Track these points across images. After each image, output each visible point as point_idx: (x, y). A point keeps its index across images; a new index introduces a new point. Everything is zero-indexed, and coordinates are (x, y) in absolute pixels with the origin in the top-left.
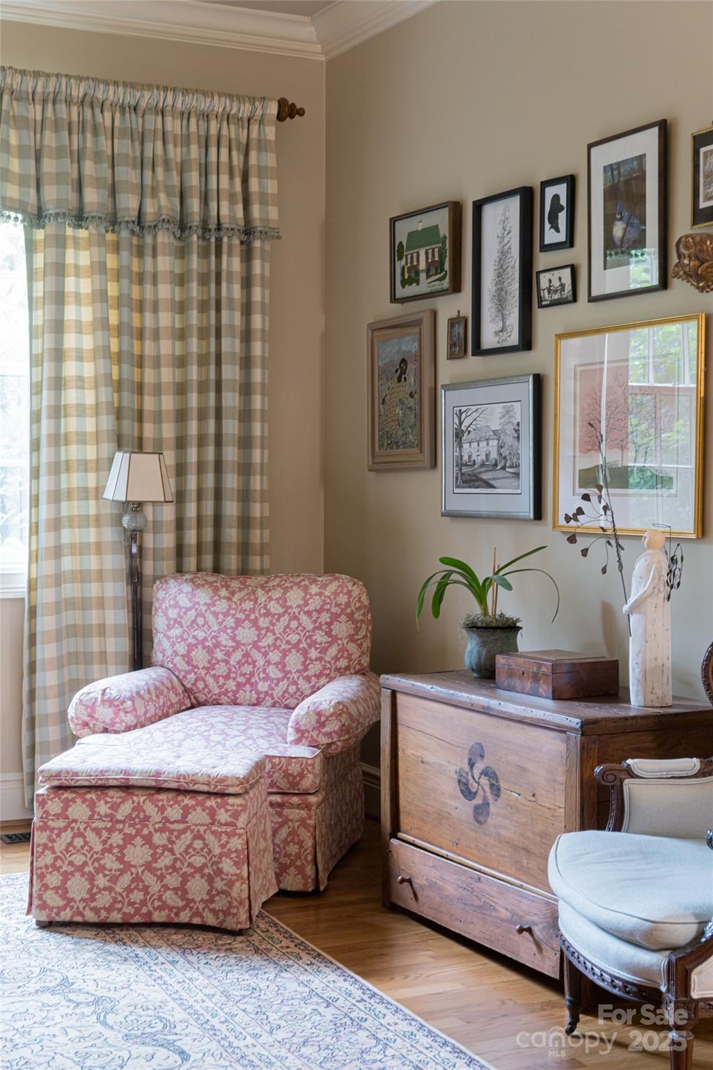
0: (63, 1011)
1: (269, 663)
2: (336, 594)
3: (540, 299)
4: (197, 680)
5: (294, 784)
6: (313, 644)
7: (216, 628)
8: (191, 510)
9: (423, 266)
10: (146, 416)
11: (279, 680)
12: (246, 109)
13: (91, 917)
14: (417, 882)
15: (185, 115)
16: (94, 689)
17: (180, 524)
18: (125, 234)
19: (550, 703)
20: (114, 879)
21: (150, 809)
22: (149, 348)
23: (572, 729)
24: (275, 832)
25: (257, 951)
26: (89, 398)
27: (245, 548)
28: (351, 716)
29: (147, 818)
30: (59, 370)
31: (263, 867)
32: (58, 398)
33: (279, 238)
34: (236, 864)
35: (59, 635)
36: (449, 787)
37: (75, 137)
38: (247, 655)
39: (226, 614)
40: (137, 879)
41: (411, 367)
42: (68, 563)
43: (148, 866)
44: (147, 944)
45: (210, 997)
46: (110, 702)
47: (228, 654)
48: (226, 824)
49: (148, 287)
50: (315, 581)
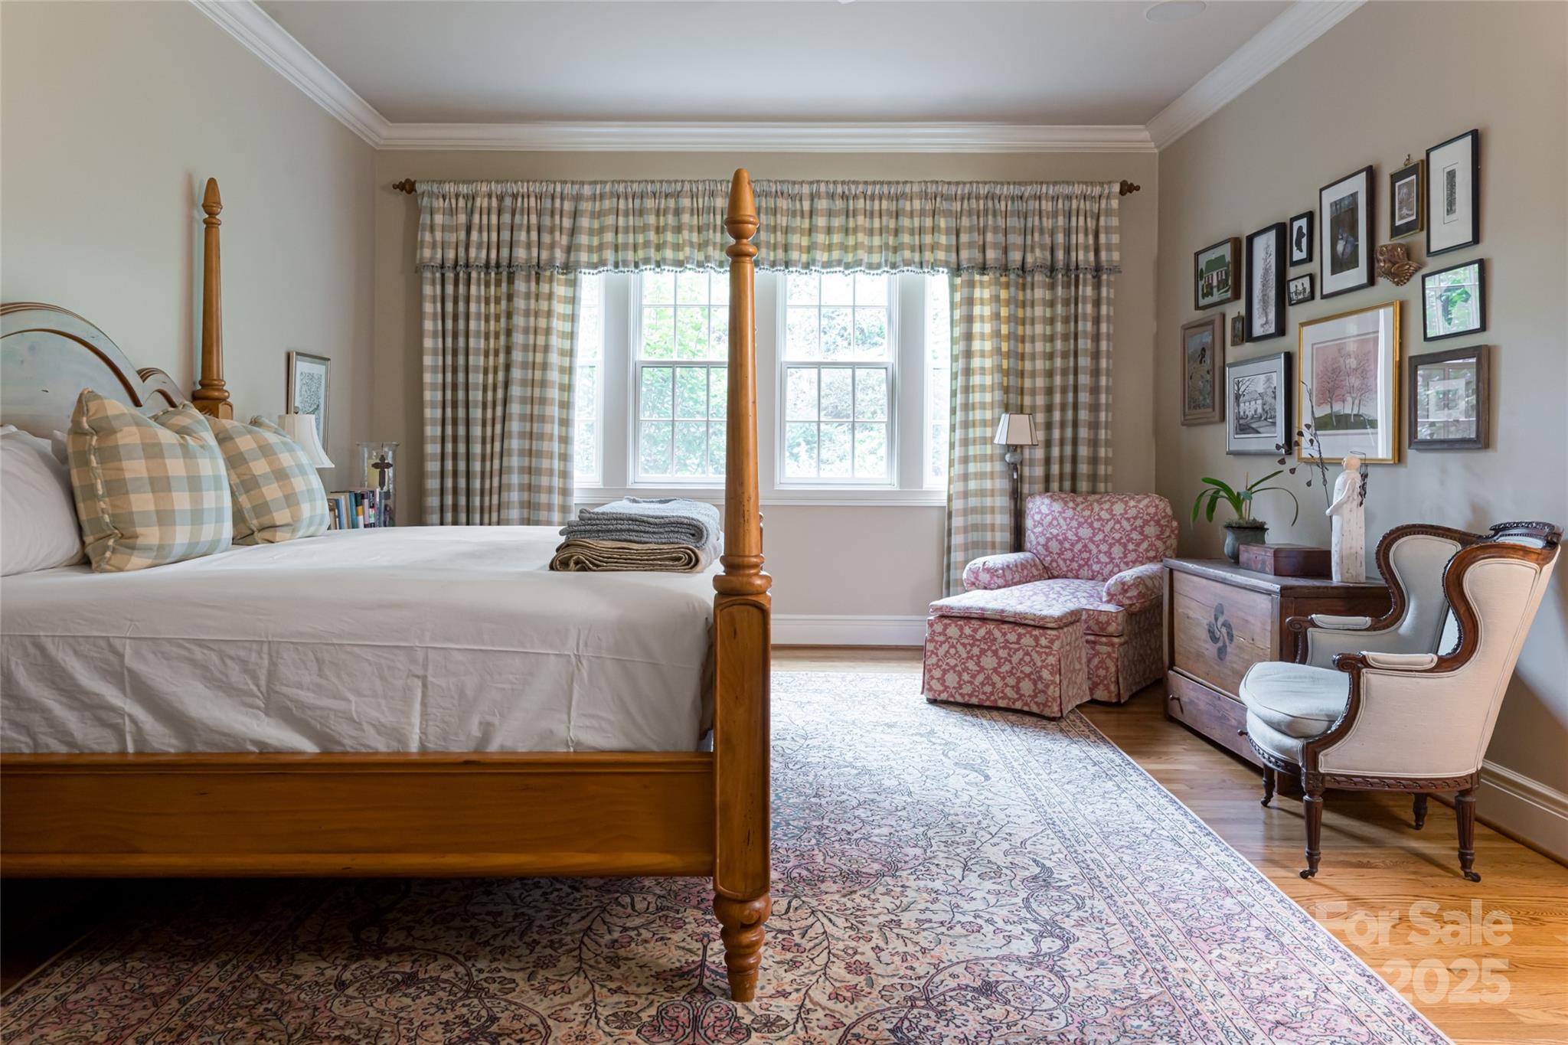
0: (924, 746)
1: (1100, 552)
2: (1147, 507)
3: (1290, 300)
4: (1052, 561)
5: (1103, 629)
6: (1130, 540)
7: (1065, 527)
8: (1056, 452)
9: (1215, 283)
10: (1025, 391)
11: (1107, 564)
12: (1097, 190)
13: (959, 699)
14: (1184, 699)
15: (1055, 199)
16: (979, 562)
17: (1048, 461)
18: (1012, 276)
19: (1272, 577)
20: (974, 676)
21: (997, 634)
22: (1028, 348)
23: (1275, 592)
24: (1089, 661)
25: (1062, 730)
26: (988, 380)
27: (1093, 478)
28: (1146, 587)
29: (995, 639)
30: (968, 363)
31: (1079, 680)
32: (968, 381)
33: (1120, 272)
34: (1051, 673)
35: (966, 530)
36: (1203, 634)
37: (981, 219)
38: (1085, 546)
39: (1072, 519)
40: (988, 678)
41: (1208, 353)
42: (973, 485)
43: (995, 670)
44: (992, 719)
45: (1018, 751)
46: (988, 570)
47: (1073, 545)
48: (1046, 647)
49: (1028, 309)
50: (1133, 498)
